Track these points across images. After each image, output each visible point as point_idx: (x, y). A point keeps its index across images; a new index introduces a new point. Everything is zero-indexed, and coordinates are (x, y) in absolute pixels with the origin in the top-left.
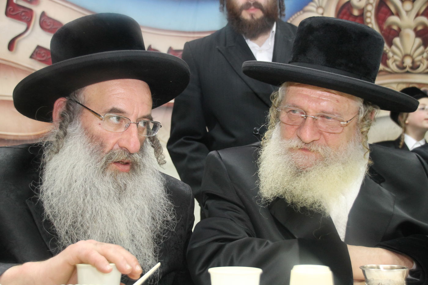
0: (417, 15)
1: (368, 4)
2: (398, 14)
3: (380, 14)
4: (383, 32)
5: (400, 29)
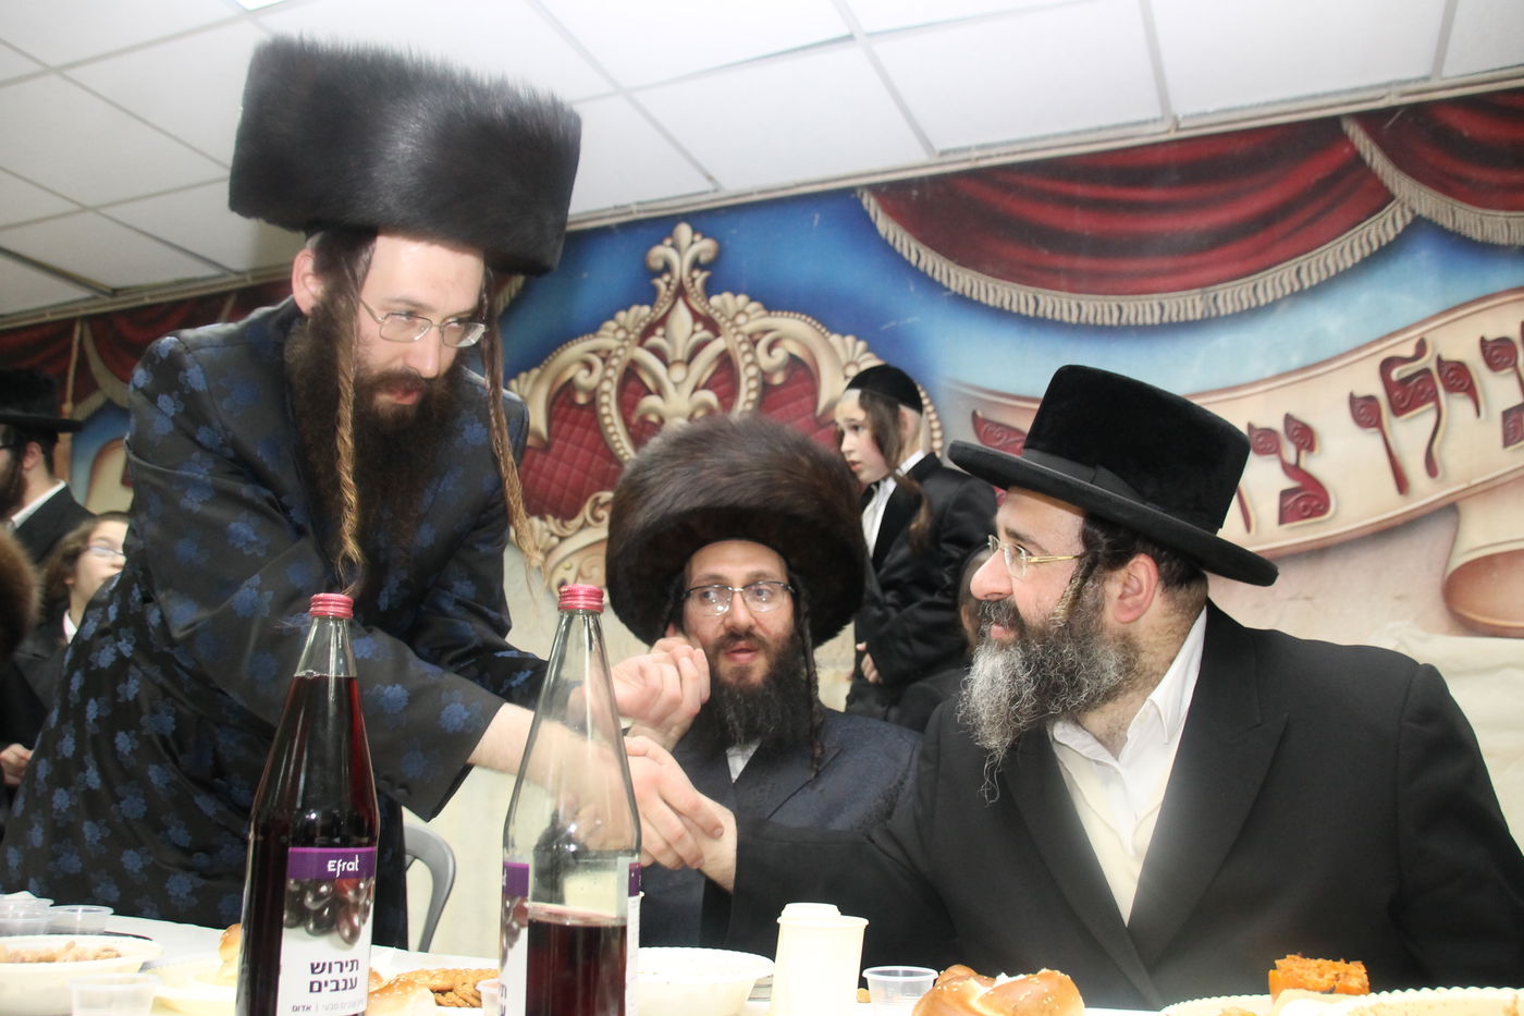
0: (695, 389)
1: (604, 379)
2: (660, 392)
3: (627, 396)
4: (631, 430)
5: (662, 420)
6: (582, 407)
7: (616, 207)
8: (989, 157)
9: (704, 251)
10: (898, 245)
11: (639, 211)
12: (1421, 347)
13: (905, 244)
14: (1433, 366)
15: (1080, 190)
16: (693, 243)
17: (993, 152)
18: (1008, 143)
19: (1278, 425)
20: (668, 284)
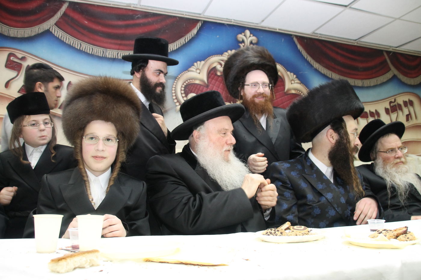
6: (219, 76)
7: (227, 19)
8: (321, 37)
9: (254, 40)
10: (302, 53)
11: (234, 22)
12: (395, 100)
13: (304, 53)
14: (397, 104)
15: (340, 51)
16: (250, 36)
17: (323, 36)
18: (325, 35)
19: (374, 111)
20: (244, 46)
